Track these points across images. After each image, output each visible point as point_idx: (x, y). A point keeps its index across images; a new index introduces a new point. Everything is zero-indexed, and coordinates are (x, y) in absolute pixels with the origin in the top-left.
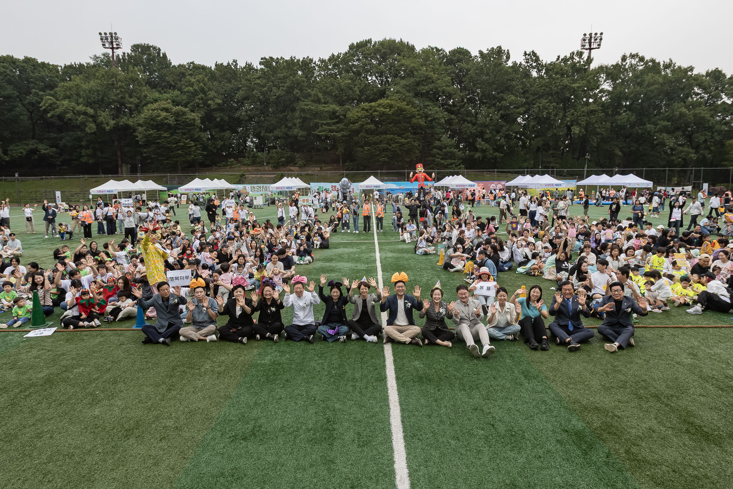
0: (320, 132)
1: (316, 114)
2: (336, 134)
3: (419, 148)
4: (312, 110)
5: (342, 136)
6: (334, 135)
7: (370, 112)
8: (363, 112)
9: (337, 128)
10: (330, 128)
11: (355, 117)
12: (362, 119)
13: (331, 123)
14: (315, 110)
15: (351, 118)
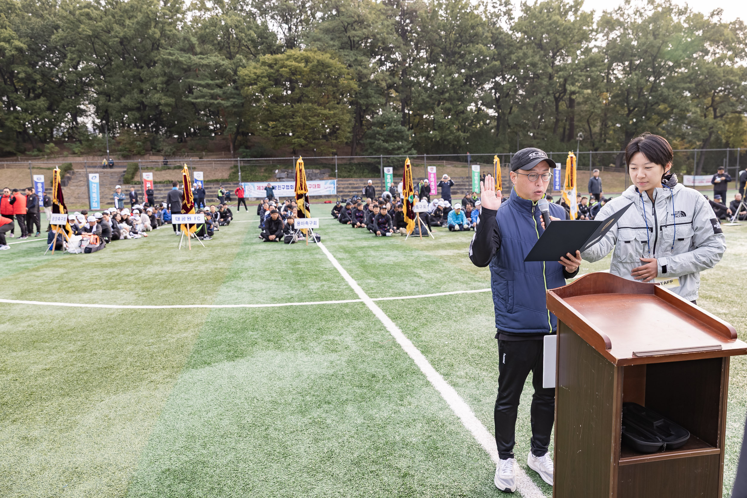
0: (196, 98)
1: (188, 70)
2: (223, 102)
3: (350, 124)
4: (181, 63)
5: (231, 105)
6: (218, 103)
7: (275, 67)
8: (263, 67)
9: (224, 93)
10: (212, 91)
11: (252, 75)
12: (263, 79)
13: (213, 85)
14: (185, 63)
15: (247, 78)
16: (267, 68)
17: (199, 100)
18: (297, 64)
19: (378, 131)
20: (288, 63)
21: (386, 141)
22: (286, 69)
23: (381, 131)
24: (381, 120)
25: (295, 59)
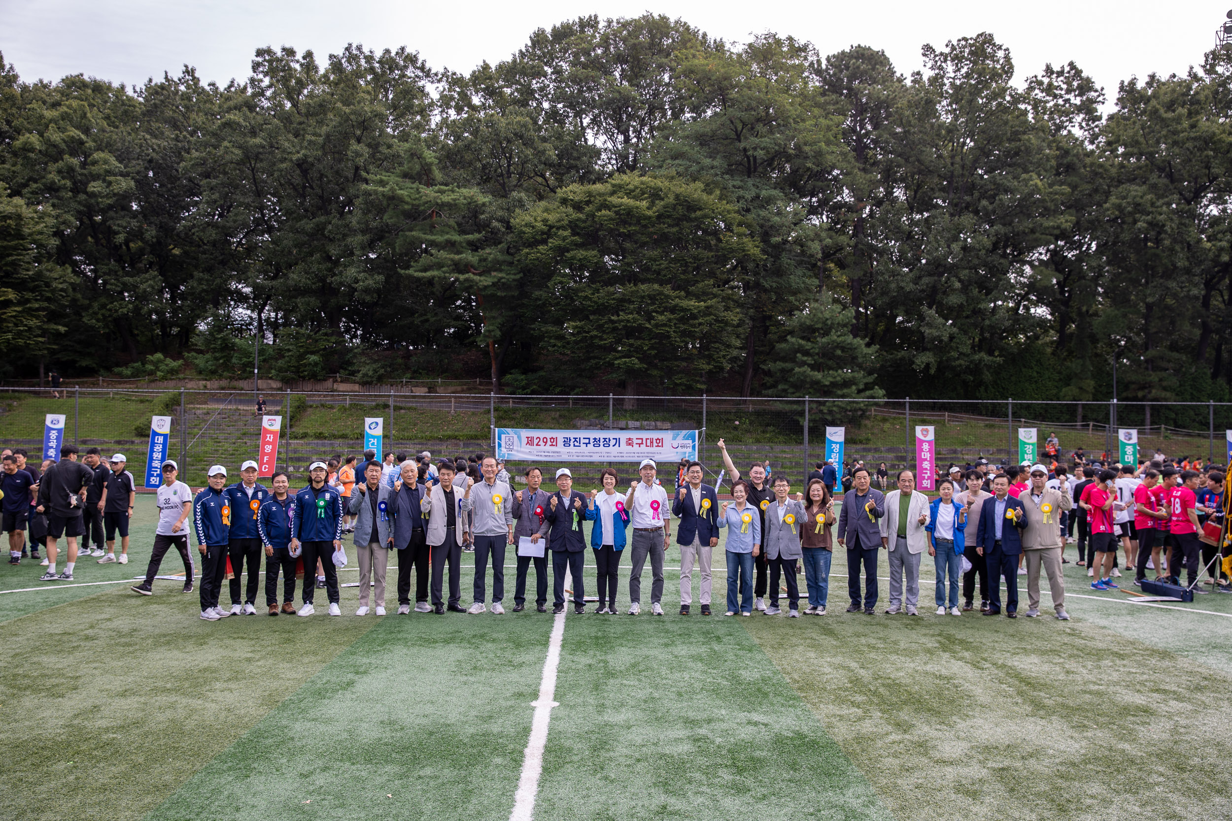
0: (425, 270)
1: (413, 214)
2: (477, 278)
3: (740, 330)
4: (401, 200)
5: (494, 284)
6: (466, 280)
7: (587, 209)
8: (562, 209)
9: (480, 260)
10: (457, 257)
11: (539, 225)
12: (560, 232)
13: (461, 243)
14: (407, 199)
15: (527, 230)
16: (570, 210)
17: (428, 274)
18: (631, 202)
19: (800, 345)
20: (614, 200)
21: (816, 367)
22: (608, 212)
23: (808, 345)
24: (808, 322)
25: (629, 194)
